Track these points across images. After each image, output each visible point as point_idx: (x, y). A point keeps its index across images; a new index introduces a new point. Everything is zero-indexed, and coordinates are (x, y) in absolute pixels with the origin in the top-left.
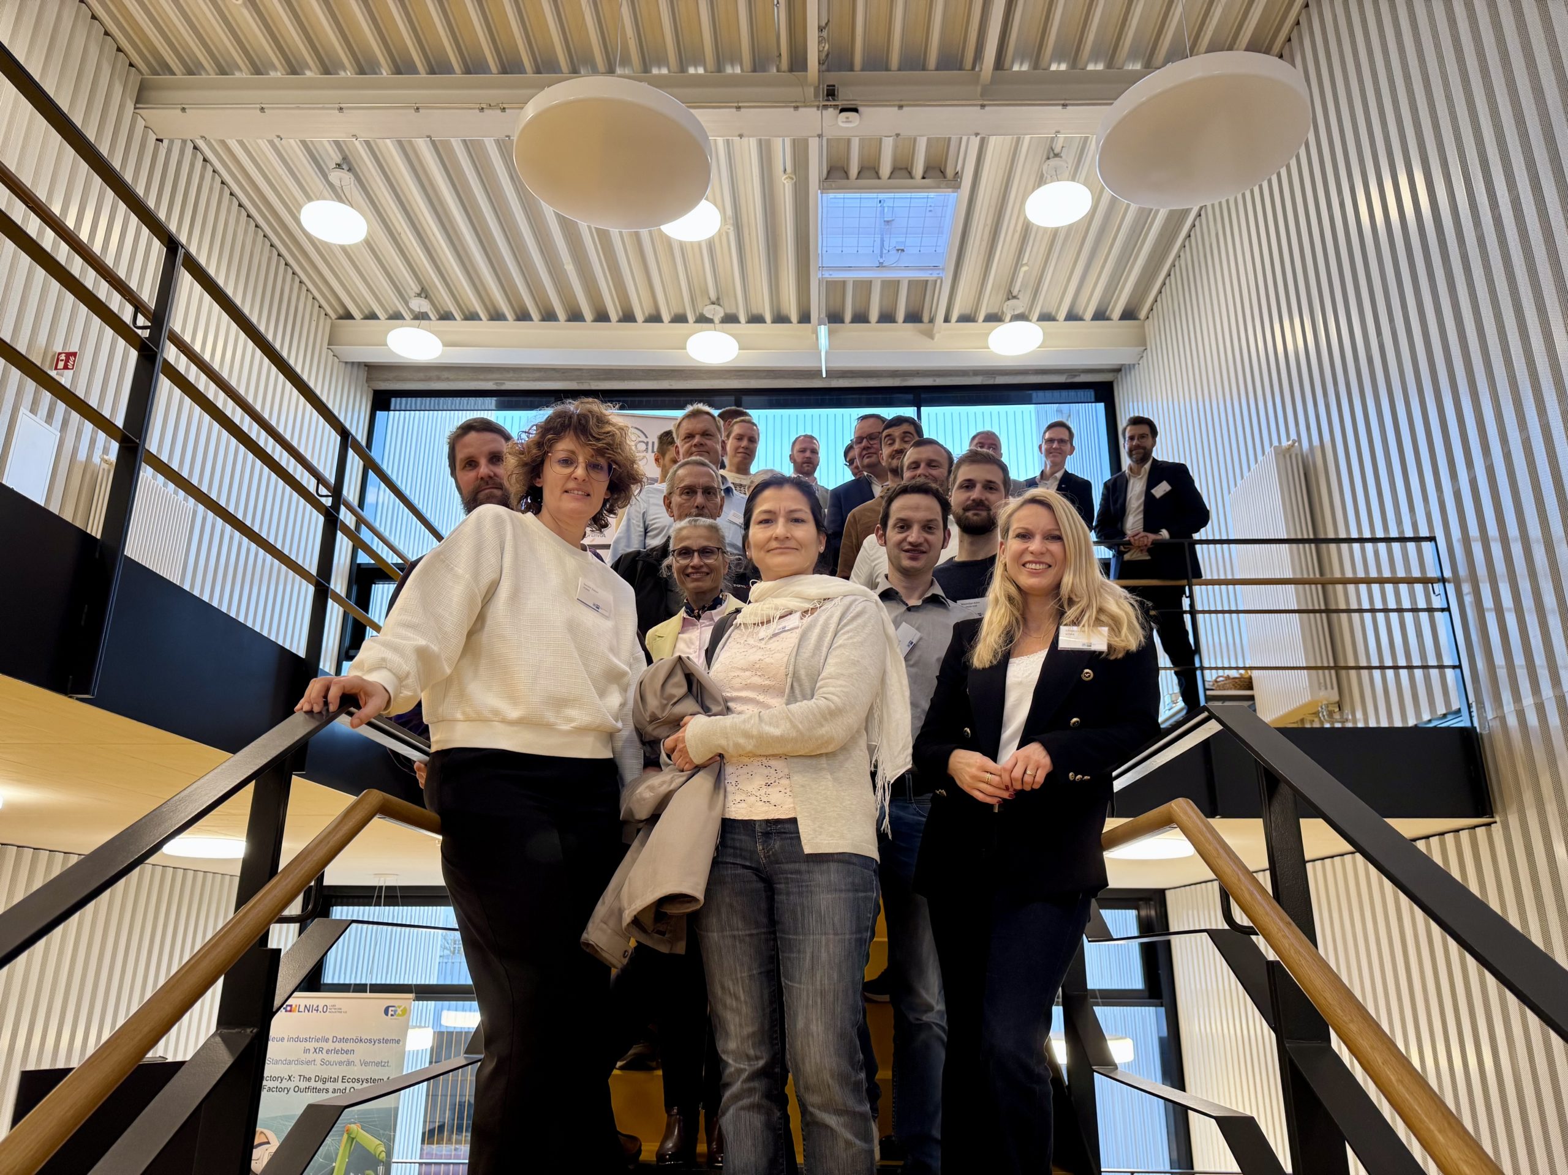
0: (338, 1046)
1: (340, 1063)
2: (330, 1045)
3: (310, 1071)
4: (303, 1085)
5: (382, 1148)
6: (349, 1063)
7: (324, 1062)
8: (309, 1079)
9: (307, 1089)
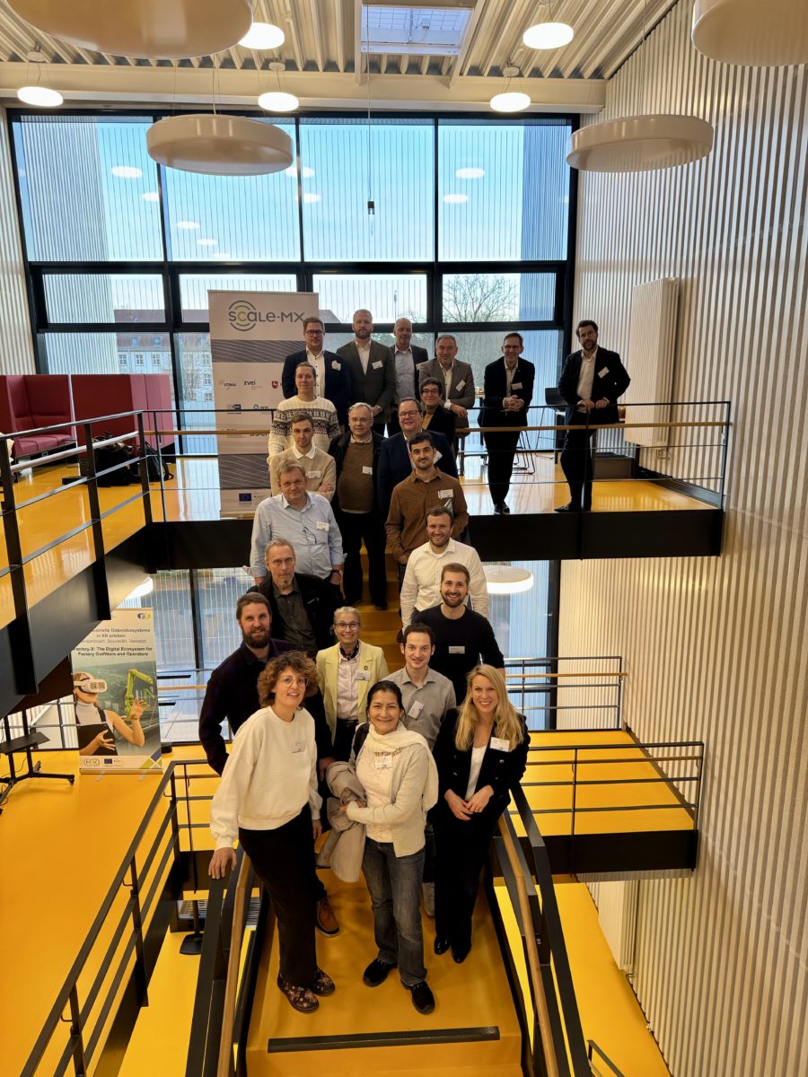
0: (116, 633)
1: (119, 641)
2: (111, 633)
3: (103, 645)
4: (101, 652)
5: (150, 679)
6: (124, 641)
7: (109, 641)
8: (103, 649)
9: (103, 654)
